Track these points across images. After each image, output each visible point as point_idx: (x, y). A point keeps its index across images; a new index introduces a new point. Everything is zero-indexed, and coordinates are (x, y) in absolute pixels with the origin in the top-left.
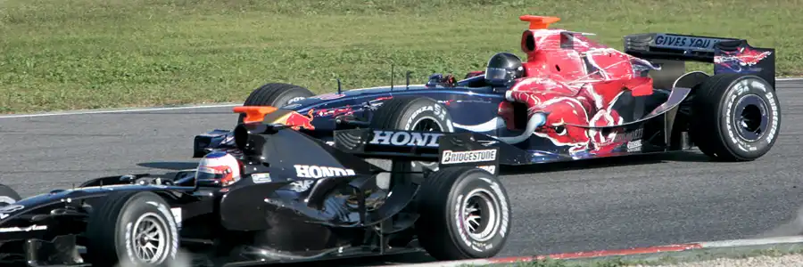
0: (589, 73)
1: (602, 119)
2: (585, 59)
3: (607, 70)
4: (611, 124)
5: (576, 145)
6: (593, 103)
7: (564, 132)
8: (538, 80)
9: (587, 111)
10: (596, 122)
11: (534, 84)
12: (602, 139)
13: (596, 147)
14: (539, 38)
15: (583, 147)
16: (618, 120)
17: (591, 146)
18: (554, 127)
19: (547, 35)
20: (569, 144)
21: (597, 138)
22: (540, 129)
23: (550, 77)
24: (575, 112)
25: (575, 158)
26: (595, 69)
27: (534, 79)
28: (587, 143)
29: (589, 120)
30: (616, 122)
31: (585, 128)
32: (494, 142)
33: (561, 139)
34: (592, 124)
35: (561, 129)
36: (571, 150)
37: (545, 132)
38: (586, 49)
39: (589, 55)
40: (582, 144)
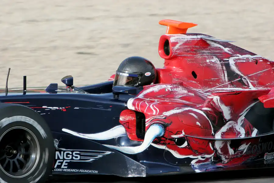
0: (229, 80)
1: (231, 130)
2: (228, 66)
3: (251, 78)
4: (243, 136)
5: (199, 157)
6: (220, 114)
7: (186, 144)
8: (168, 87)
9: (213, 122)
10: (223, 134)
11: (162, 91)
12: (231, 151)
13: (223, 159)
14: (175, 44)
15: (207, 159)
16: (252, 131)
17: (217, 159)
18: (173, 139)
19: (185, 40)
20: (191, 157)
21: (225, 150)
22: (157, 140)
23: (181, 84)
24: (198, 123)
25: (197, 171)
26: (237, 76)
27: (164, 86)
28: (212, 156)
29: (215, 132)
30: (248, 133)
31: (210, 141)
32: (109, 153)
33: (181, 152)
34: (218, 136)
35: (181, 141)
36: (193, 162)
37: (163, 144)
38: (229, 56)
39: (231, 61)
40: (207, 156)
